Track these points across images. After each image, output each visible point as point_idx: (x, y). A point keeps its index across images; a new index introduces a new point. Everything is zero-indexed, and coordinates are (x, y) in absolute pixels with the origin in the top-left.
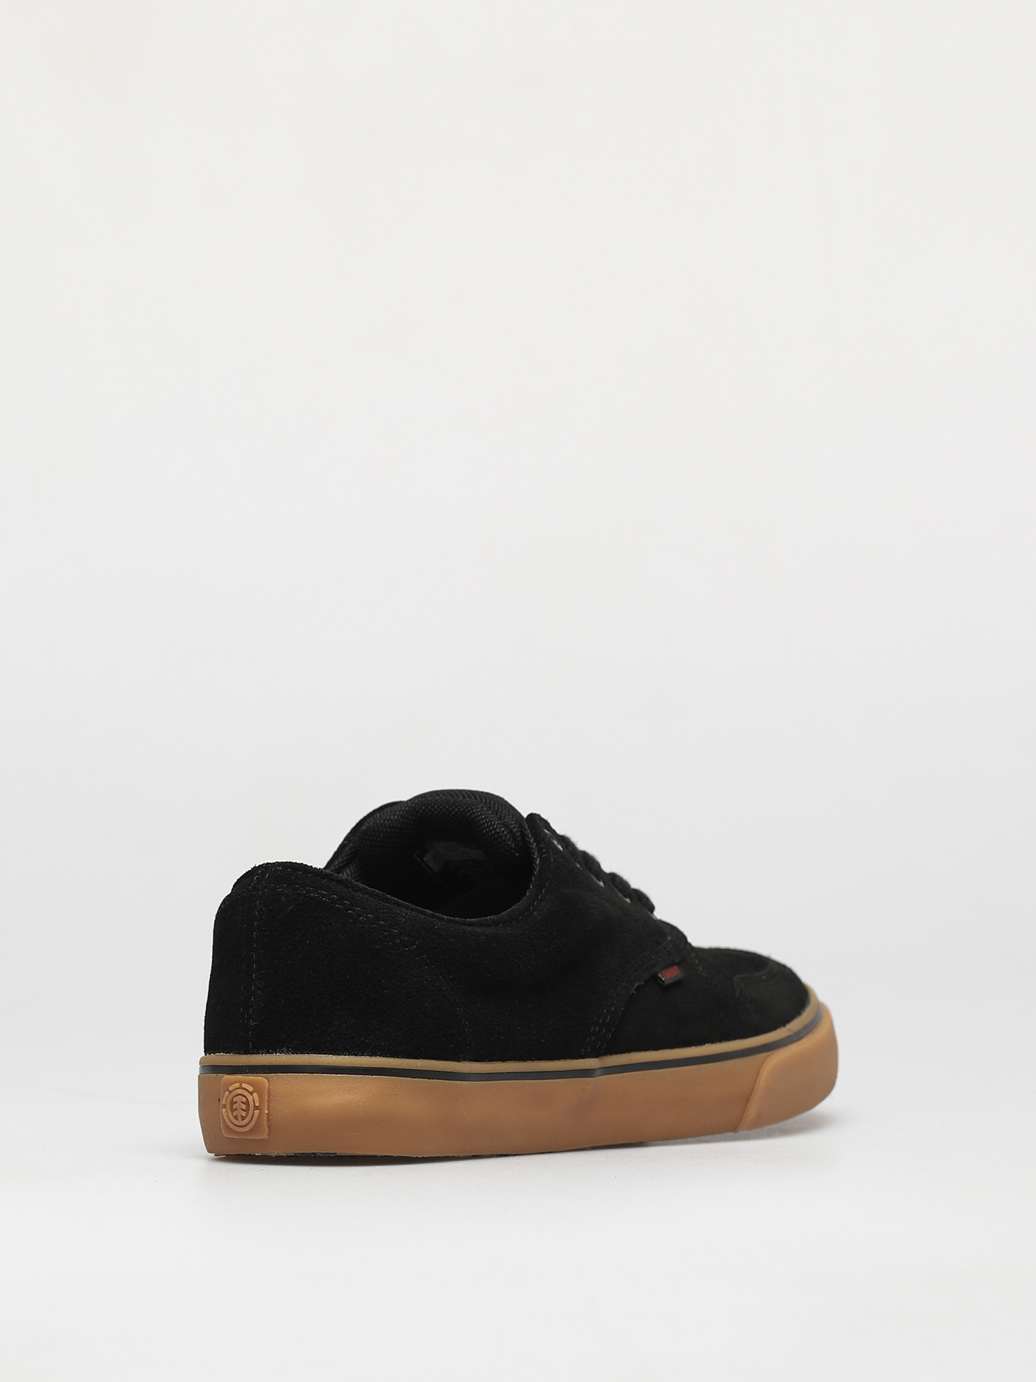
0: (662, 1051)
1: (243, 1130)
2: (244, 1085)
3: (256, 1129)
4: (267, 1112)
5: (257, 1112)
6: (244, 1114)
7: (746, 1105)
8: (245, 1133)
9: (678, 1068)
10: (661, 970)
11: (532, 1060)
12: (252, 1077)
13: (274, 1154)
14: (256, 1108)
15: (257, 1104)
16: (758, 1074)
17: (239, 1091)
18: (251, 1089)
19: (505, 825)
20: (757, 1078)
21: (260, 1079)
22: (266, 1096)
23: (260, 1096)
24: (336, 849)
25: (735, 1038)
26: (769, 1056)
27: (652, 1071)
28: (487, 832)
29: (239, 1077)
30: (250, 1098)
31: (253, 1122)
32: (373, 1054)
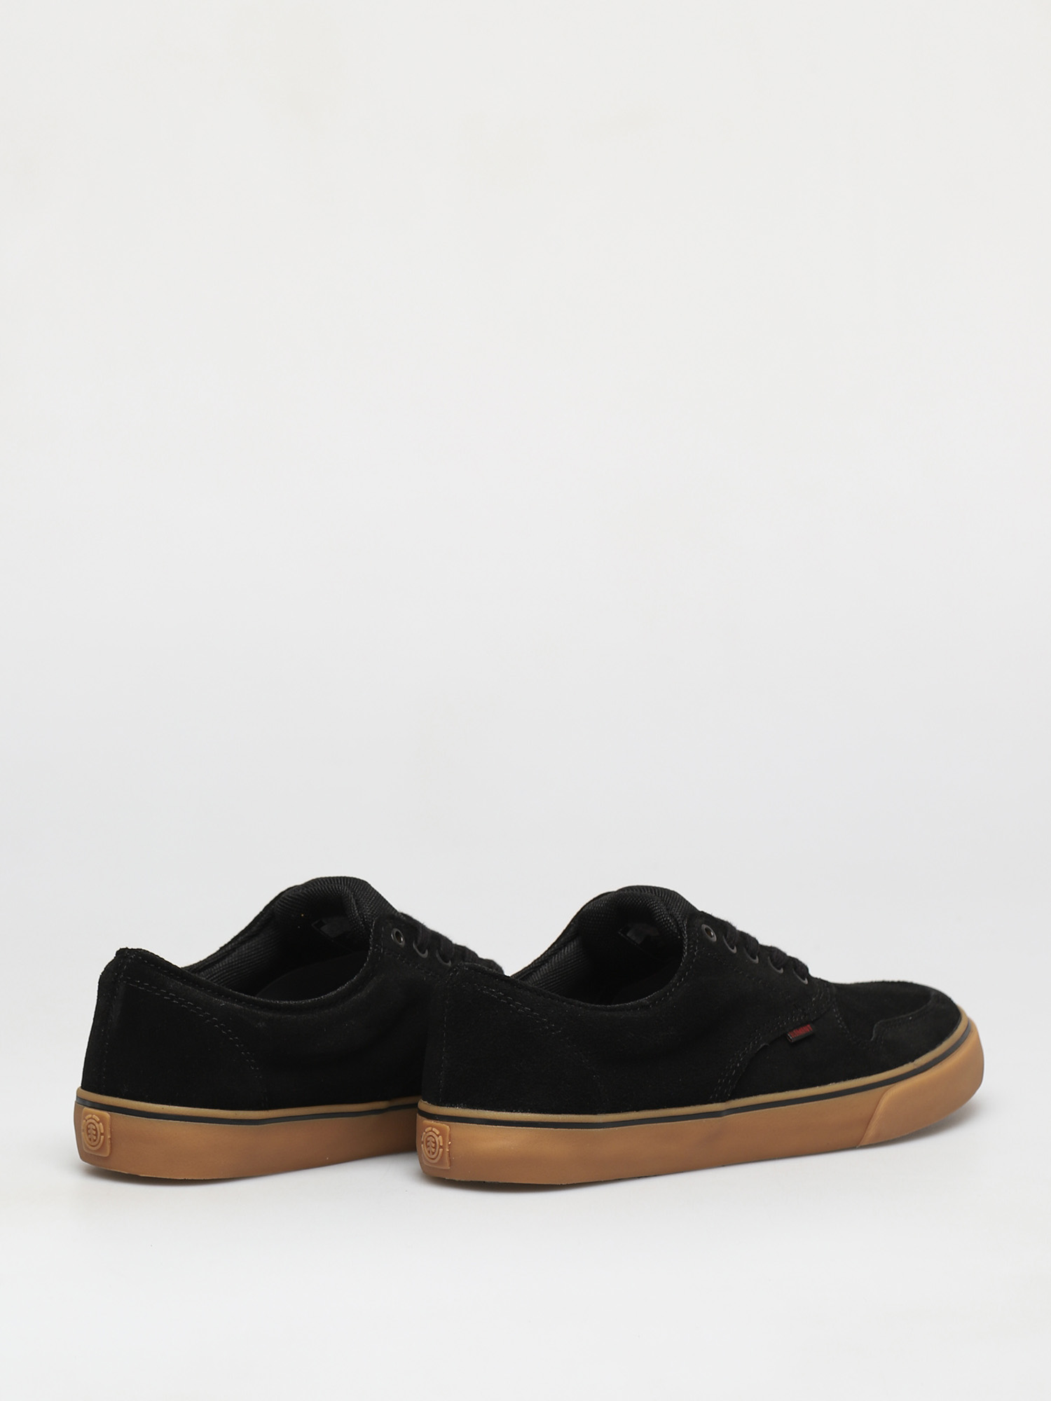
0: (787, 1092)
1: (431, 1161)
2: (434, 1129)
3: (441, 1161)
4: (448, 1150)
5: (441, 1150)
6: (433, 1150)
7: (867, 1127)
8: (435, 1164)
9: (800, 1105)
10: (791, 1031)
11: (664, 1108)
12: (439, 1124)
13: (457, 1179)
14: (441, 1147)
15: (441, 1145)
16: (878, 1103)
17: (431, 1133)
18: (438, 1133)
19: (671, 916)
20: (877, 1106)
21: (445, 1126)
22: (448, 1136)
23: (444, 1139)
24: (564, 928)
25: (859, 1076)
26: (890, 1088)
27: (776, 1108)
28: (659, 920)
29: (432, 1122)
30: (437, 1139)
31: (439, 1157)
32: (525, 1111)
